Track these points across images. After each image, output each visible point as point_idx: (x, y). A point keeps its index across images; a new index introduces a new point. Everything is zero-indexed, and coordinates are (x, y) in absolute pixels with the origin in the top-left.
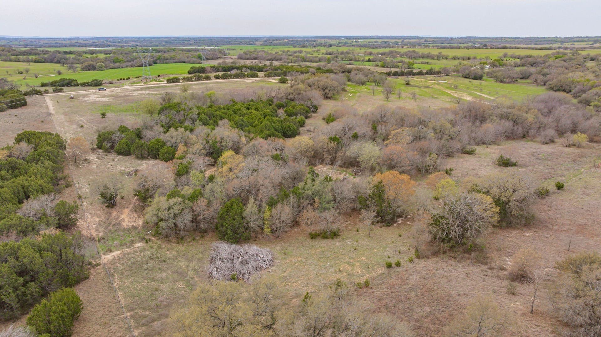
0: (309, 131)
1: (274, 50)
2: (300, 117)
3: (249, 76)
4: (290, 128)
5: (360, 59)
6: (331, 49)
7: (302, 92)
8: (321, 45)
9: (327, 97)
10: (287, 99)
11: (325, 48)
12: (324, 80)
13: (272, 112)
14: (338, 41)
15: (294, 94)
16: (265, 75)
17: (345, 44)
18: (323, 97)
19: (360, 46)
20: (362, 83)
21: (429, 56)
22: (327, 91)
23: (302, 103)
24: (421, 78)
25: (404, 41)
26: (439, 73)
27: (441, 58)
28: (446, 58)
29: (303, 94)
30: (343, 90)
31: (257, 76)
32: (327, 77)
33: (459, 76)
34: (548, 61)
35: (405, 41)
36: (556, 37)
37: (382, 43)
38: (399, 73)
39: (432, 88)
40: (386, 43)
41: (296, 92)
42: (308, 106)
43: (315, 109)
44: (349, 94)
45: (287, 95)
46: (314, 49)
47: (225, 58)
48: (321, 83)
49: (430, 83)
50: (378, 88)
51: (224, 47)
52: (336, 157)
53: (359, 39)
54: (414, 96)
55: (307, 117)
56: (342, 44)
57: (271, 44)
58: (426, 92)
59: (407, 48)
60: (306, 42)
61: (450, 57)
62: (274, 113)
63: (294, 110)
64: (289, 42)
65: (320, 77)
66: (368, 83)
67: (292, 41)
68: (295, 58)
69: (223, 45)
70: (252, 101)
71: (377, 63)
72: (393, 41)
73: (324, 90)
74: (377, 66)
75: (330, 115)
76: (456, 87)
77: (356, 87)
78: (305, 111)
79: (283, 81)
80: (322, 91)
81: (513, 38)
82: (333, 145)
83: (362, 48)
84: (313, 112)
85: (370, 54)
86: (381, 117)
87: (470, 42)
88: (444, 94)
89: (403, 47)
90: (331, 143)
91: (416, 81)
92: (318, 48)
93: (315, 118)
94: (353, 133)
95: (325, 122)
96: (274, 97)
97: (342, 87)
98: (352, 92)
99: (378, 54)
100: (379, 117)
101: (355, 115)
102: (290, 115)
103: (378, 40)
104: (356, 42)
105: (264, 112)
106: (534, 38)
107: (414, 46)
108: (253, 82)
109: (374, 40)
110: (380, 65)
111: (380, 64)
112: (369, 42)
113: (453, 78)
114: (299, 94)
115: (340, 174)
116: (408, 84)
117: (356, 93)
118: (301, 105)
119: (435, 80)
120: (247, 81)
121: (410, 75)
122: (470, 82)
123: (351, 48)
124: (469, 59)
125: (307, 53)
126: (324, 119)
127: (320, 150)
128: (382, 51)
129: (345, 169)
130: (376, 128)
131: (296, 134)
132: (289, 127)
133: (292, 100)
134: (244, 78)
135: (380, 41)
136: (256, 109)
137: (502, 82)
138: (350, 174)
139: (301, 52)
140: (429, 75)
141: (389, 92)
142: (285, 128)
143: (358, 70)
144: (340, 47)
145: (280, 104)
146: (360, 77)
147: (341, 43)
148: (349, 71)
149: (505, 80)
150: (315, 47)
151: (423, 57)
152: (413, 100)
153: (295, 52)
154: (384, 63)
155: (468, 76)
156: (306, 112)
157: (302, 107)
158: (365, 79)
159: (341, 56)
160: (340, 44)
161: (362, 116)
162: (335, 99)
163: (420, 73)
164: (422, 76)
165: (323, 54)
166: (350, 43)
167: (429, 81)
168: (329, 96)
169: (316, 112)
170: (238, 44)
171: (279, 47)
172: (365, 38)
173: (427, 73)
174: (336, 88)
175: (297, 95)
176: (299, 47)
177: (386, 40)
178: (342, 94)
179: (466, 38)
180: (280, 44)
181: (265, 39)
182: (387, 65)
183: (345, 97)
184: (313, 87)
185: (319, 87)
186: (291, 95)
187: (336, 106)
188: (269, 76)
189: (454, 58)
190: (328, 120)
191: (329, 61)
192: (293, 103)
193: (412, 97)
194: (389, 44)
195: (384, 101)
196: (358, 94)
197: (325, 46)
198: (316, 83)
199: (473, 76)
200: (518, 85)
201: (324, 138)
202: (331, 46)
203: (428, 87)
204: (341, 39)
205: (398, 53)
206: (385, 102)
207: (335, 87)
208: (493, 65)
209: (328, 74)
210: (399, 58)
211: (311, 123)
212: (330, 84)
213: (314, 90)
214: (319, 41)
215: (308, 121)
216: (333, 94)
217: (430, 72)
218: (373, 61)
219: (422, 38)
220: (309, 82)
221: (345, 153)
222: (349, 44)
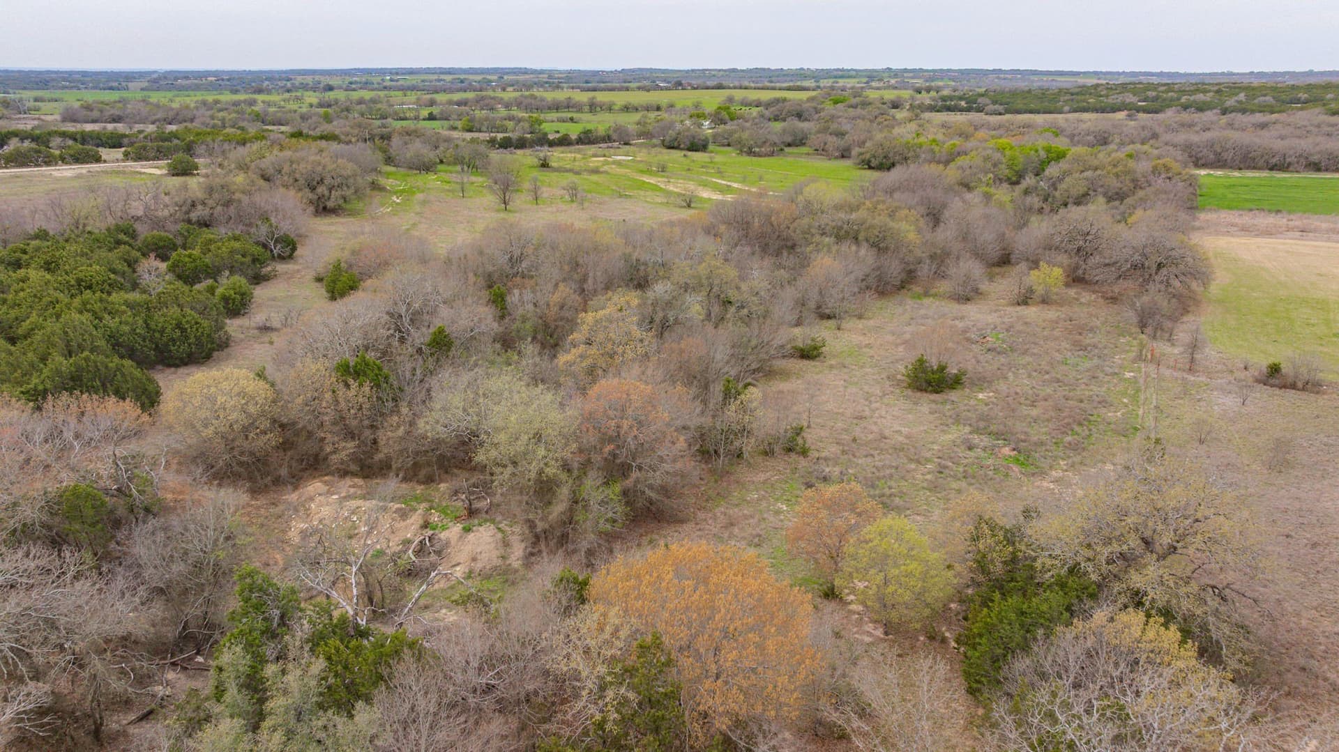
0: (265, 329)
1: (178, 99)
2: (228, 283)
3: (68, 159)
4: (183, 330)
5: (408, 115)
6: (331, 95)
7: (237, 196)
8: (305, 87)
9: (323, 209)
10: (189, 221)
11: (317, 94)
12: (312, 158)
13: (114, 272)
14: (348, 79)
15: (211, 202)
16: (126, 155)
17: (366, 85)
18: (311, 209)
19: (404, 89)
20: (427, 168)
21: (569, 105)
22: (321, 190)
23: (238, 232)
24: (570, 152)
25: (504, 77)
26: (607, 139)
27: (598, 109)
28: (610, 109)
29: (240, 201)
30: (375, 186)
31: (98, 160)
32: (321, 151)
33: (655, 146)
34: (823, 109)
35: (506, 77)
36: (802, 69)
37: (452, 82)
38: (514, 141)
39: (606, 172)
40: (462, 82)
41: (216, 196)
42: (262, 239)
43: (287, 248)
44: (394, 198)
45: (184, 209)
46: (287, 95)
47: (20, 119)
48: (303, 168)
49: (596, 162)
50: (473, 178)
51: (28, 95)
52: (375, 442)
53: (397, 74)
54: (573, 193)
55: (258, 279)
56: (359, 85)
57: (171, 87)
58: (596, 183)
59: (514, 90)
60: (267, 83)
61: (616, 108)
62: (123, 274)
63: (207, 260)
64: (220, 82)
65: (296, 151)
66: (440, 167)
67: (228, 80)
68: (234, 115)
69: (25, 88)
70: (42, 235)
71: (451, 122)
72: (479, 78)
73: (313, 189)
74: (455, 128)
75: (337, 267)
76: (663, 169)
77: (409, 179)
78: (248, 259)
79: (183, 170)
80: (307, 190)
81: (725, 71)
82: (358, 394)
83: (409, 93)
84: (282, 258)
85: (432, 103)
86: (511, 258)
87: (645, 79)
88: (642, 186)
89: (504, 90)
90: (347, 386)
91: (562, 159)
92: (299, 94)
93: (290, 277)
94: (432, 330)
95: (323, 291)
96: (137, 219)
97: (369, 179)
98: (402, 191)
99: (450, 102)
100: (503, 260)
101: (424, 261)
102: (189, 277)
103: (442, 77)
104: (391, 80)
105: (81, 275)
106: (764, 69)
107: (529, 87)
108: (79, 177)
109: (435, 77)
110: (460, 127)
111: (459, 124)
112: (423, 81)
113: (644, 150)
114: (227, 204)
115: (403, 515)
116: (545, 165)
117: (413, 193)
118: (236, 239)
119: (604, 156)
120: (56, 174)
121: (542, 145)
122: (685, 156)
123: (382, 94)
124: (658, 109)
125: (269, 104)
126: (319, 280)
127: (304, 420)
128: (457, 97)
129: (419, 489)
130: (503, 299)
131: (213, 350)
132: (179, 326)
133: (205, 224)
134: (48, 164)
135: (448, 78)
136: (48, 263)
137: (751, 153)
138: (443, 511)
139: (252, 103)
140: (586, 144)
141: (506, 188)
142: (162, 331)
143: (408, 134)
144: (354, 90)
145: (161, 239)
146: (417, 148)
147: (356, 82)
148: (386, 137)
149: (757, 150)
150: (288, 91)
151: (556, 107)
152: (574, 205)
153: (236, 104)
154: (469, 121)
155: (676, 144)
156: (254, 260)
157: (237, 245)
158: (431, 155)
159: (359, 107)
160: (353, 86)
161: (448, 262)
162: (353, 213)
163: (564, 142)
164: (572, 148)
165: (311, 106)
166: (379, 84)
167: (592, 157)
168: (330, 204)
169: (291, 257)
170: (72, 88)
171: (192, 93)
172: (412, 72)
173: (580, 141)
174: (351, 181)
175: (219, 208)
176: (246, 92)
177: (462, 77)
178: (371, 197)
179: (633, 71)
180: (197, 88)
181: (155, 76)
182: (477, 126)
183: (382, 208)
184: (278, 182)
185: (296, 180)
186: (200, 207)
187: (355, 234)
188: (139, 158)
189: (627, 109)
190: (334, 282)
191: (328, 119)
192: (207, 234)
193: (567, 197)
194: (470, 84)
195: (498, 211)
196: (420, 196)
197: (314, 89)
198: (286, 169)
199: (688, 143)
200: (790, 159)
201: (316, 369)
202: (331, 88)
203: (595, 171)
204: (355, 75)
205: (500, 101)
206: (502, 215)
207: (349, 177)
208: (718, 119)
209: (323, 144)
210: (502, 112)
211: (274, 299)
212: (330, 167)
213: (282, 190)
214: (299, 79)
215: (261, 293)
216: (345, 199)
217: (587, 139)
218: (441, 119)
219: (542, 72)
220: (263, 166)
221: (412, 423)
222: (376, 86)
